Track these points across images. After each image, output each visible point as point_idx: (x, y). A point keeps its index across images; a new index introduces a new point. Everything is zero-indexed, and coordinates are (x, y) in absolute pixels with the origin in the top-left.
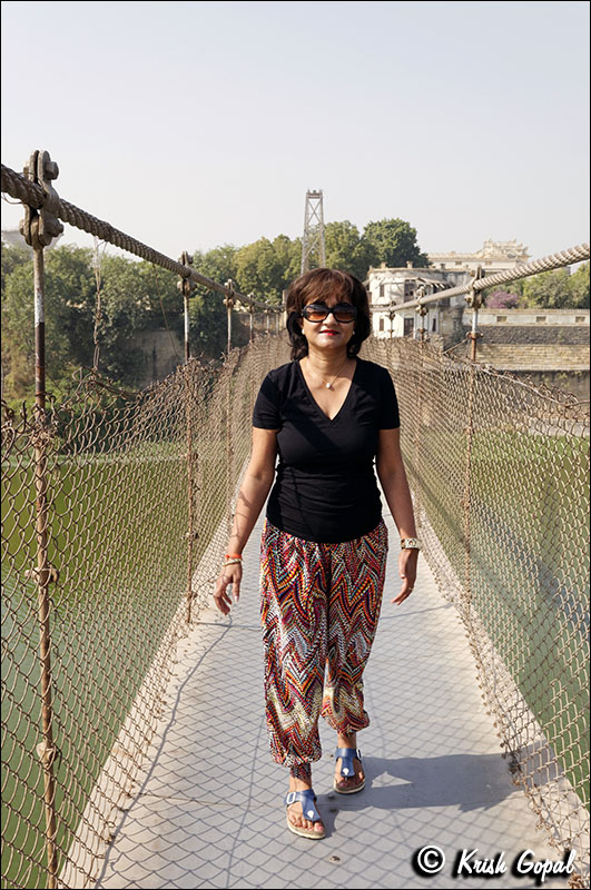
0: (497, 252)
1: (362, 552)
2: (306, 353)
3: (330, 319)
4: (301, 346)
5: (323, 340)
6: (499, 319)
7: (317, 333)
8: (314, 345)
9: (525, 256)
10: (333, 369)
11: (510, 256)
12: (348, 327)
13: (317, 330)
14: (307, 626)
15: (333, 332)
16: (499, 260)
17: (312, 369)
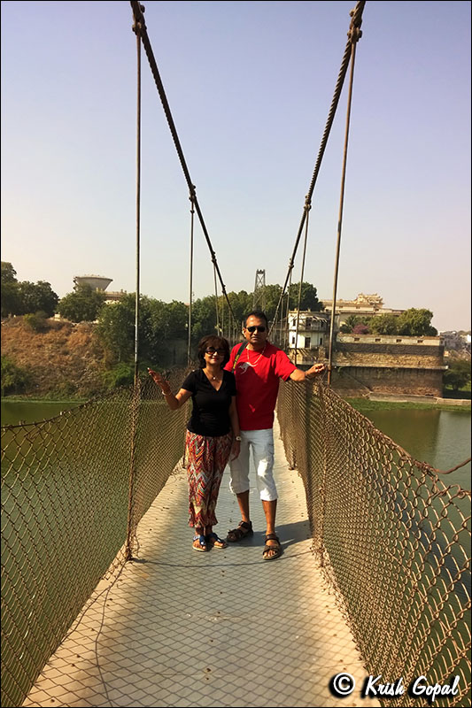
0: (365, 301)
3: (215, 354)
6: (356, 339)
7: (210, 359)
9: (381, 303)
11: (372, 304)
16: (364, 306)
17: (208, 372)
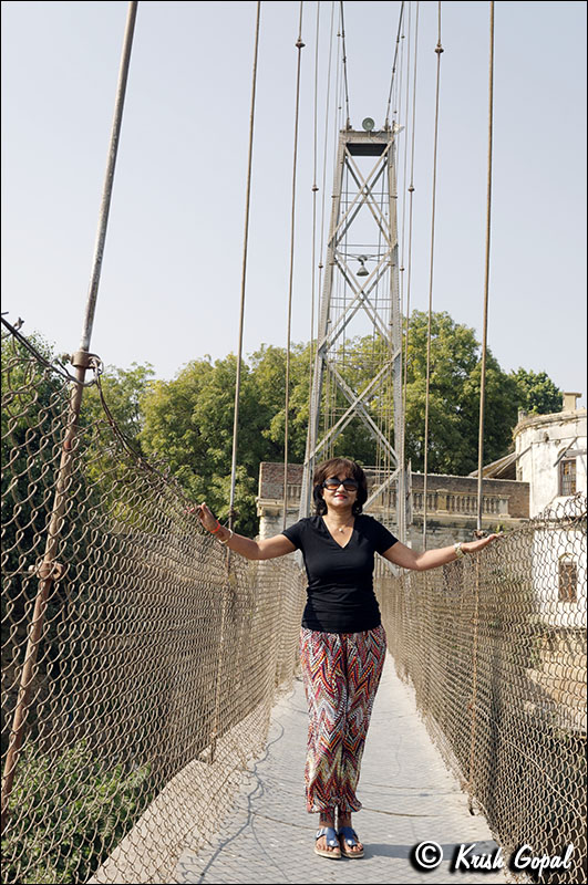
1: (368, 643)
2: (325, 513)
3: (341, 488)
4: (322, 506)
5: (337, 501)
7: (332, 497)
8: (331, 505)
10: (343, 521)
12: (353, 494)
13: (333, 495)
14: (333, 696)
15: (343, 496)
17: (331, 521)
